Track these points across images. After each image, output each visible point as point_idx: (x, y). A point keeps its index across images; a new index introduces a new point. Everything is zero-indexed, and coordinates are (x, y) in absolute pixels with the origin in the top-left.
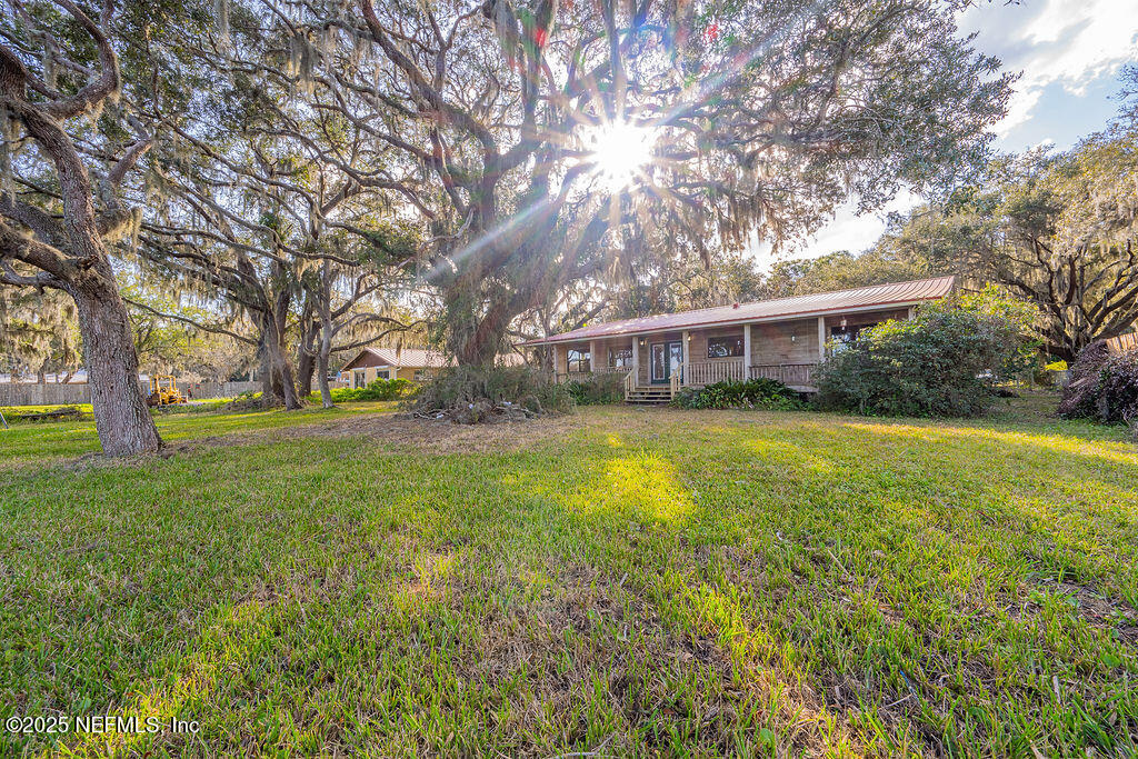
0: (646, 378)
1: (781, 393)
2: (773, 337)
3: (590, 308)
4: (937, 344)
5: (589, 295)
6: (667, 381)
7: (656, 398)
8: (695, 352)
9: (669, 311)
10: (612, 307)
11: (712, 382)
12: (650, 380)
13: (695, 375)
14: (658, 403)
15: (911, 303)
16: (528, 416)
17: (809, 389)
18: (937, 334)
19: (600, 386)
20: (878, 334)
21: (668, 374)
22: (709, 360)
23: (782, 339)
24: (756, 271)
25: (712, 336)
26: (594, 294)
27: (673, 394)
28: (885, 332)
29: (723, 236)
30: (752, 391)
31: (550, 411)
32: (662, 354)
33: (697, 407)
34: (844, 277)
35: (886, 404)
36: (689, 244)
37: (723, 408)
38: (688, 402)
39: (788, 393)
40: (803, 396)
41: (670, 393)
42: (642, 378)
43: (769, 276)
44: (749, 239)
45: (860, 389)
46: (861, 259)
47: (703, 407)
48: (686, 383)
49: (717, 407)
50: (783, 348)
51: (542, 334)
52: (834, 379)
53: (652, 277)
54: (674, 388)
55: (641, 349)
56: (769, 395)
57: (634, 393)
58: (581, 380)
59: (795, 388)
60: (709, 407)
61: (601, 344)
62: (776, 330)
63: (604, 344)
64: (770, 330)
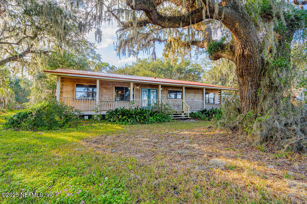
61: (108, 84)
62: (190, 90)
63: (110, 84)
64: (189, 91)
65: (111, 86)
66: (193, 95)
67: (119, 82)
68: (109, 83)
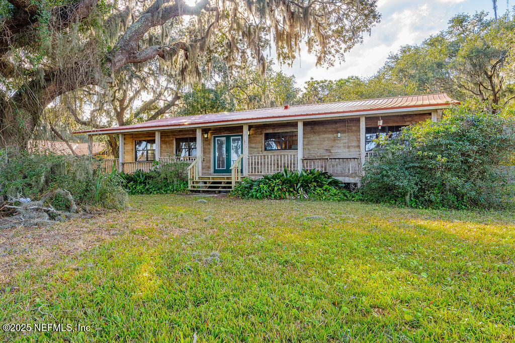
0: (209, 167)
1: (330, 184)
2: (319, 133)
3: (161, 104)
4: (472, 142)
5: (160, 94)
6: (228, 171)
7: (218, 187)
8: (253, 145)
9: (230, 110)
10: (181, 105)
11: (271, 173)
12: (212, 170)
13: (254, 166)
14: (220, 192)
15: (440, 107)
16: (52, 217)
17: (352, 180)
18: (473, 133)
19: (163, 175)
20: (420, 132)
21: (229, 165)
22: (265, 153)
23: (327, 135)
24: (295, 86)
25: (268, 131)
26: (166, 93)
27: (233, 185)
28: (427, 130)
29: (277, 43)
30: (306, 182)
31: (88, 208)
32: (224, 146)
33: (257, 198)
34: (362, 92)
35: (433, 197)
36: (249, 52)
37: (281, 198)
38: (247, 191)
39: (335, 183)
40: (347, 186)
41: (230, 183)
42: (205, 168)
43: (305, 91)
44: (300, 49)
45: (406, 182)
46: (371, 82)
47: (263, 197)
48: (246, 173)
49: (275, 198)
50: (327, 144)
51: (115, 125)
52: (384, 173)
53: (216, 82)
54: (234, 177)
55: (205, 140)
56: (321, 187)
57: (197, 182)
58: (146, 169)
59: (340, 179)
60: (269, 197)
61: (167, 136)
62: (321, 127)
63: (170, 135)
64: (317, 128)
65: (171, 139)
66: (328, 138)
67: (181, 131)
68: (168, 134)
